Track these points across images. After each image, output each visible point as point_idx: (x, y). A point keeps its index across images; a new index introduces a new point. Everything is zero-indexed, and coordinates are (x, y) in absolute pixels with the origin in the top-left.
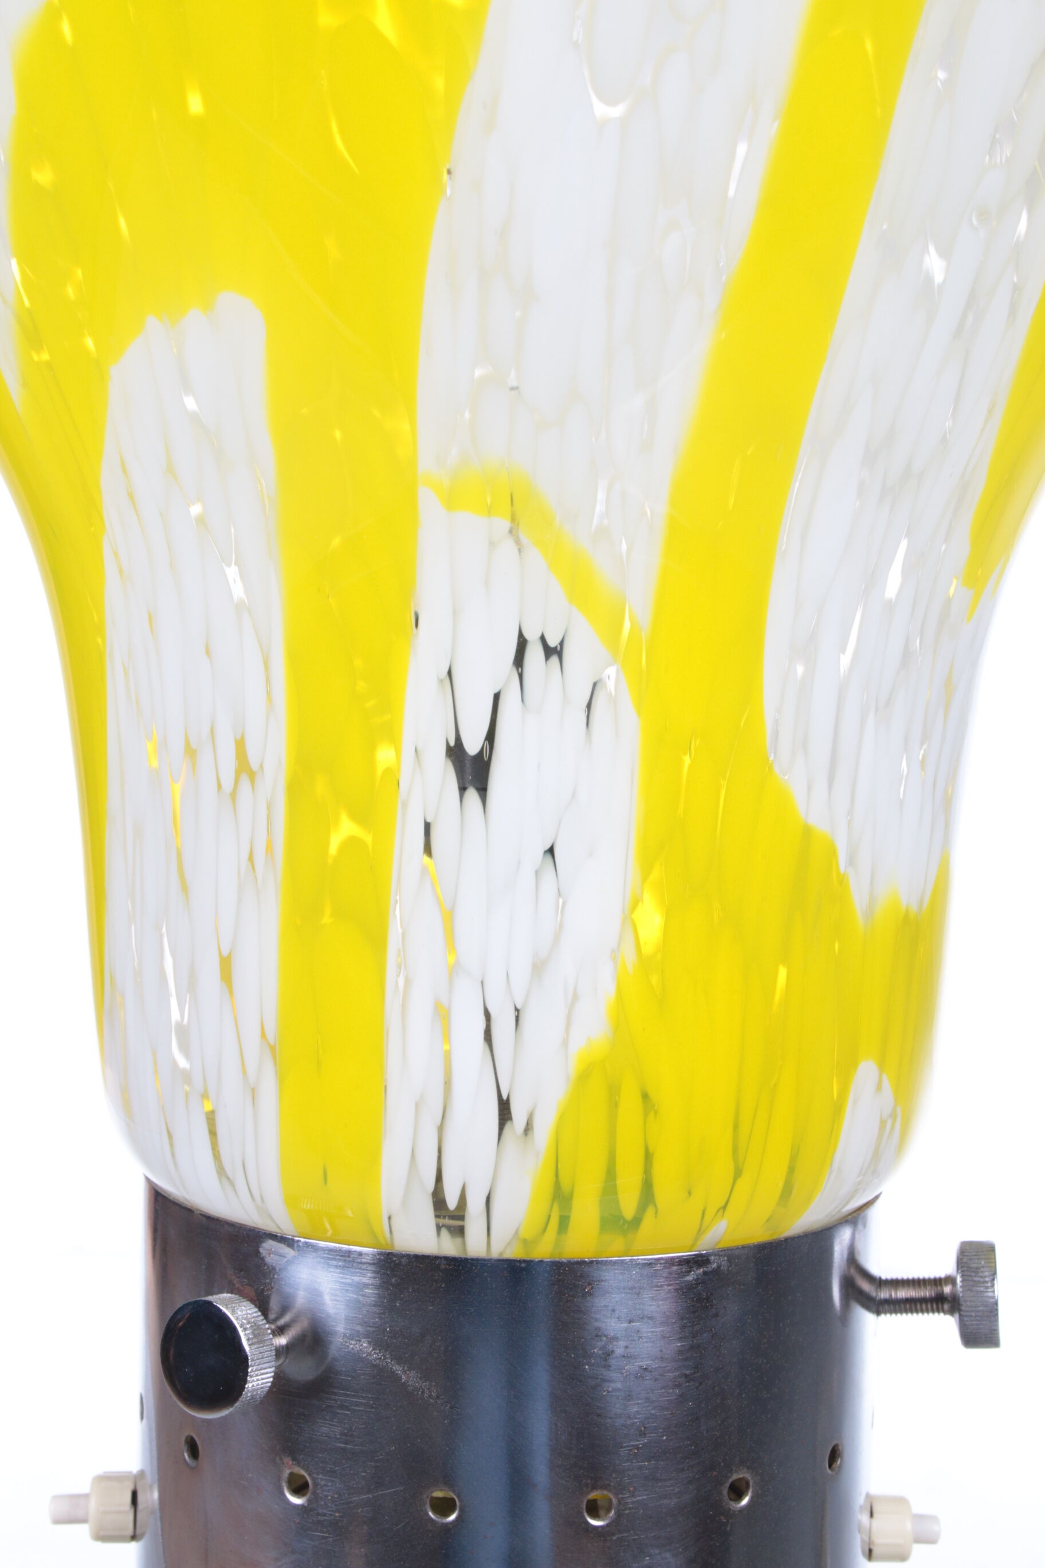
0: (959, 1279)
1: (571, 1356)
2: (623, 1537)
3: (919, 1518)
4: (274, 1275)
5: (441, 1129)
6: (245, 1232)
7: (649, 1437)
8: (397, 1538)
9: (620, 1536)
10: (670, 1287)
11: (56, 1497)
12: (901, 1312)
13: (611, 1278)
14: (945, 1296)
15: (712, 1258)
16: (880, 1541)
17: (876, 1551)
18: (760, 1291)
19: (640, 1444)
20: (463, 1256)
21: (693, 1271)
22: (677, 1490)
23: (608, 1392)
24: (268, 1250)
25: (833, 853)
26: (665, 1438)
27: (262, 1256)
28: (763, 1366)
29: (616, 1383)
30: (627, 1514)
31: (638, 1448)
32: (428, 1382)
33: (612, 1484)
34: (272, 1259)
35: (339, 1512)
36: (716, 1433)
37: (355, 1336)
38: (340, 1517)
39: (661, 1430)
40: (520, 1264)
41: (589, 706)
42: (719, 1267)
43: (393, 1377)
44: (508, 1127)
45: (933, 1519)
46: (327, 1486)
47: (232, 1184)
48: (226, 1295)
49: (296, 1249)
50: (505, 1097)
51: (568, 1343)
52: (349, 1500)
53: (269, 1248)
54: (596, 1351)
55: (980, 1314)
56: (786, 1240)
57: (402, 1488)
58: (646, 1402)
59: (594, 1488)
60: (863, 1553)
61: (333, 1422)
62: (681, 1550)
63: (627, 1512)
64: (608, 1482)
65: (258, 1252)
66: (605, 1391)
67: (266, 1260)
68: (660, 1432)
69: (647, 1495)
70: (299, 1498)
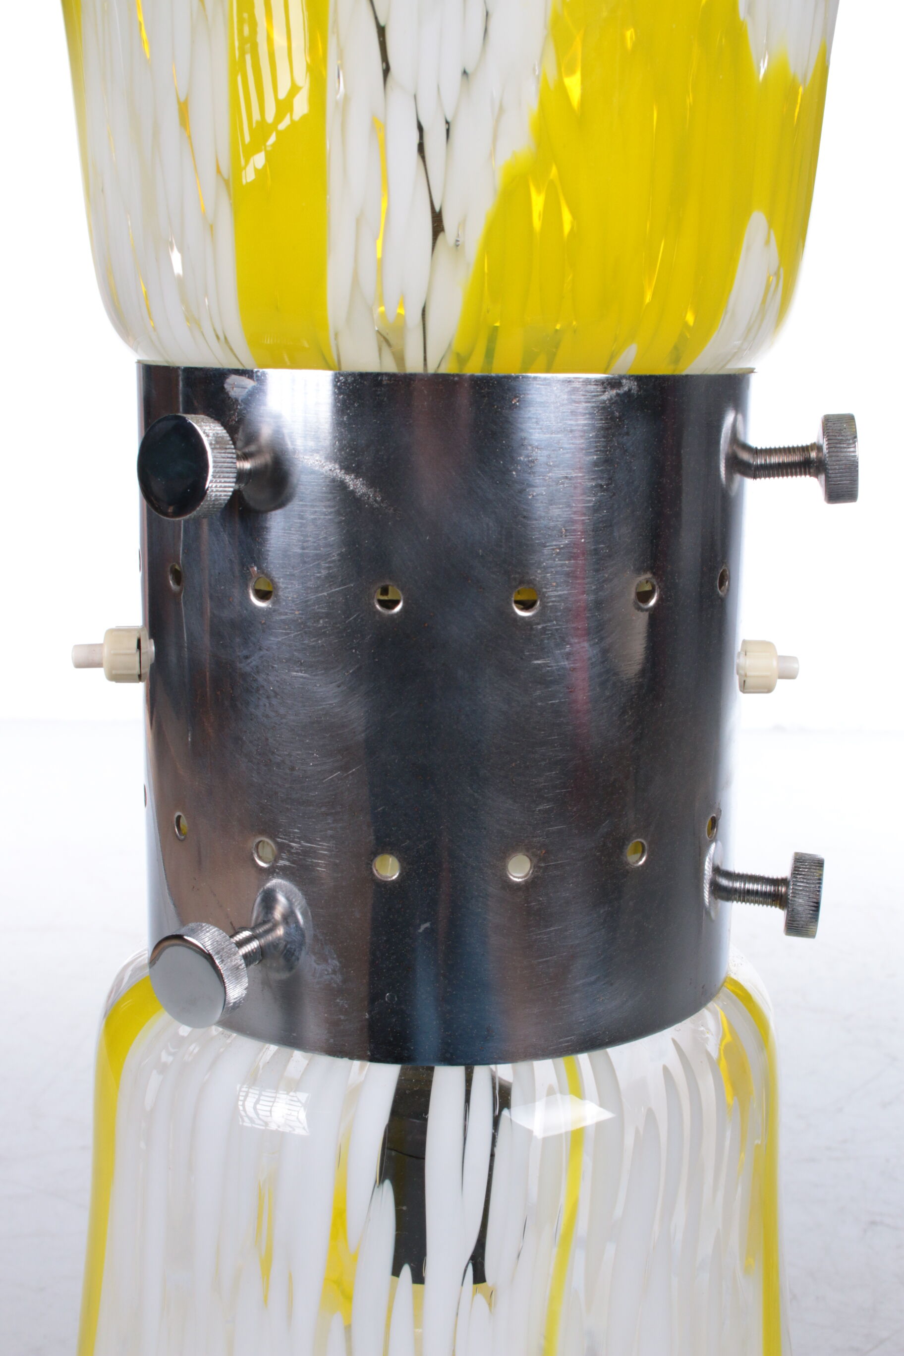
0: (825, 447)
1: (500, 462)
2: (547, 626)
4: (237, 406)
6: (211, 373)
7: (569, 538)
8: (349, 629)
9: (545, 625)
10: (587, 404)
11: (76, 647)
12: (774, 476)
13: (535, 393)
14: (812, 459)
15: (624, 381)
16: (753, 674)
17: (749, 682)
18: (665, 418)
19: (562, 544)
20: (402, 372)
21: (608, 391)
22: (594, 587)
23: (533, 496)
24: (232, 385)
26: (583, 540)
27: (226, 391)
28: (667, 486)
29: (540, 488)
30: (550, 606)
31: (560, 549)
32: (373, 488)
33: (538, 579)
34: (235, 392)
35: (299, 610)
36: (627, 540)
38: (300, 614)
39: (579, 533)
40: (454, 378)
42: (630, 390)
43: (343, 485)
44: (441, 237)
45: (794, 659)
46: (287, 588)
49: (255, 379)
50: (437, 209)
51: (498, 450)
52: (307, 599)
53: (233, 383)
54: (522, 458)
55: (843, 467)
56: (687, 376)
57: (352, 585)
58: (566, 507)
59: (522, 581)
60: (740, 686)
61: (291, 530)
62: (597, 640)
63: (550, 604)
64: (534, 577)
65: (223, 388)
66: (530, 495)
67: (230, 394)
68: (578, 535)
69: (568, 590)
70: (263, 602)
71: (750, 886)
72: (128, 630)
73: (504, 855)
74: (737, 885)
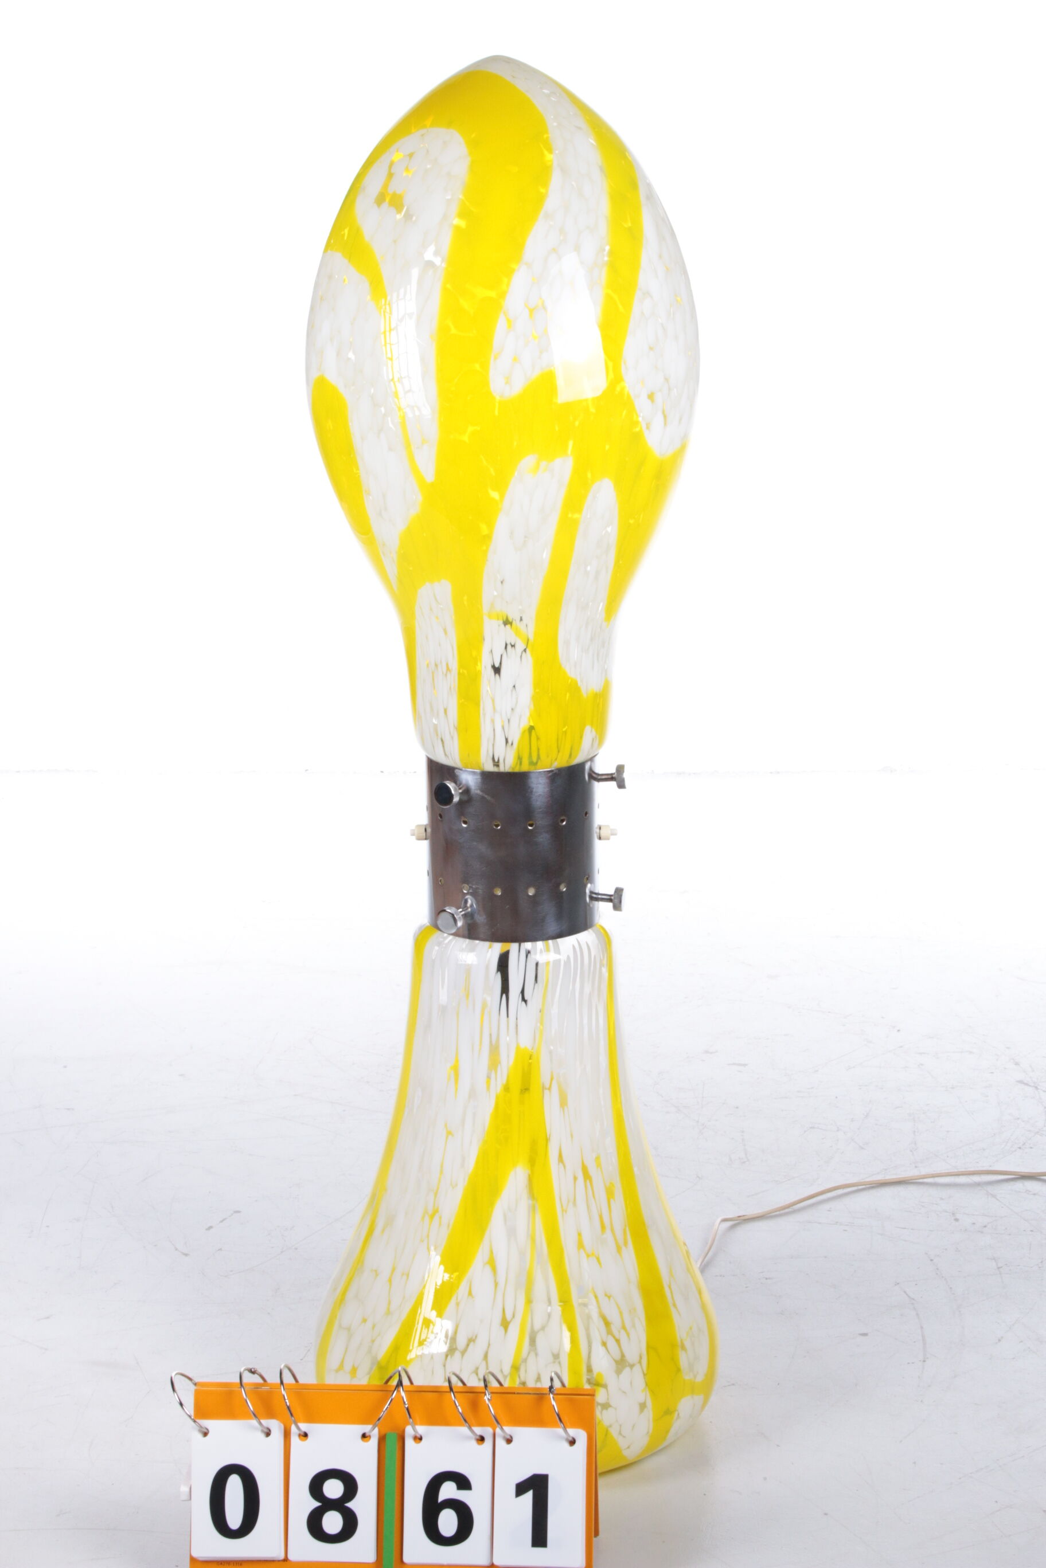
0: (617, 773)
1: (523, 792)
2: (536, 832)
3: (612, 830)
4: (458, 777)
5: (493, 745)
6: (451, 768)
8: (487, 832)
10: (547, 777)
11: (407, 831)
12: (603, 781)
13: (533, 776)
14: (614, 777)
15: (554, 770)
16: (602, 835)
17: (602, 837)
18: (568, 778)
19: (541, 811)
20: (499, 771)
21: (552, 773)
22: (548, 820)
25: (577, 682)
27: (455, 773)
28: (568, 794)
29: (534, 797)
30: (538, 826)
32: (492, 798)
33: (534, 820)
34: (457, 773)
35: (475, 828)
36: (557, 808)
37: (477, 790)
39: (544, 808)
40: (513, 773)
41: (521, 656)
42: (556, 774)
43: (485, 798)
44: (508, 744)
46: (472, 822)
47: (448, 757)
48: (448, 781)
49: (463, 771)
50: (507, 738)
51: (523, 789)
52: (477, 825)
53: (457, 771)
55: (621, 781)
57: (488, 822)
58: (541, 801)
59: (530, 820)
60: (598, 838)
61: (473, 808)
62: (550, 833)
66: (531, 800)
69: (543, 822)
70: (465, 825)
71: (603, 897)
72: (422, 826)
73: (527, 888)
74: (599, 896)
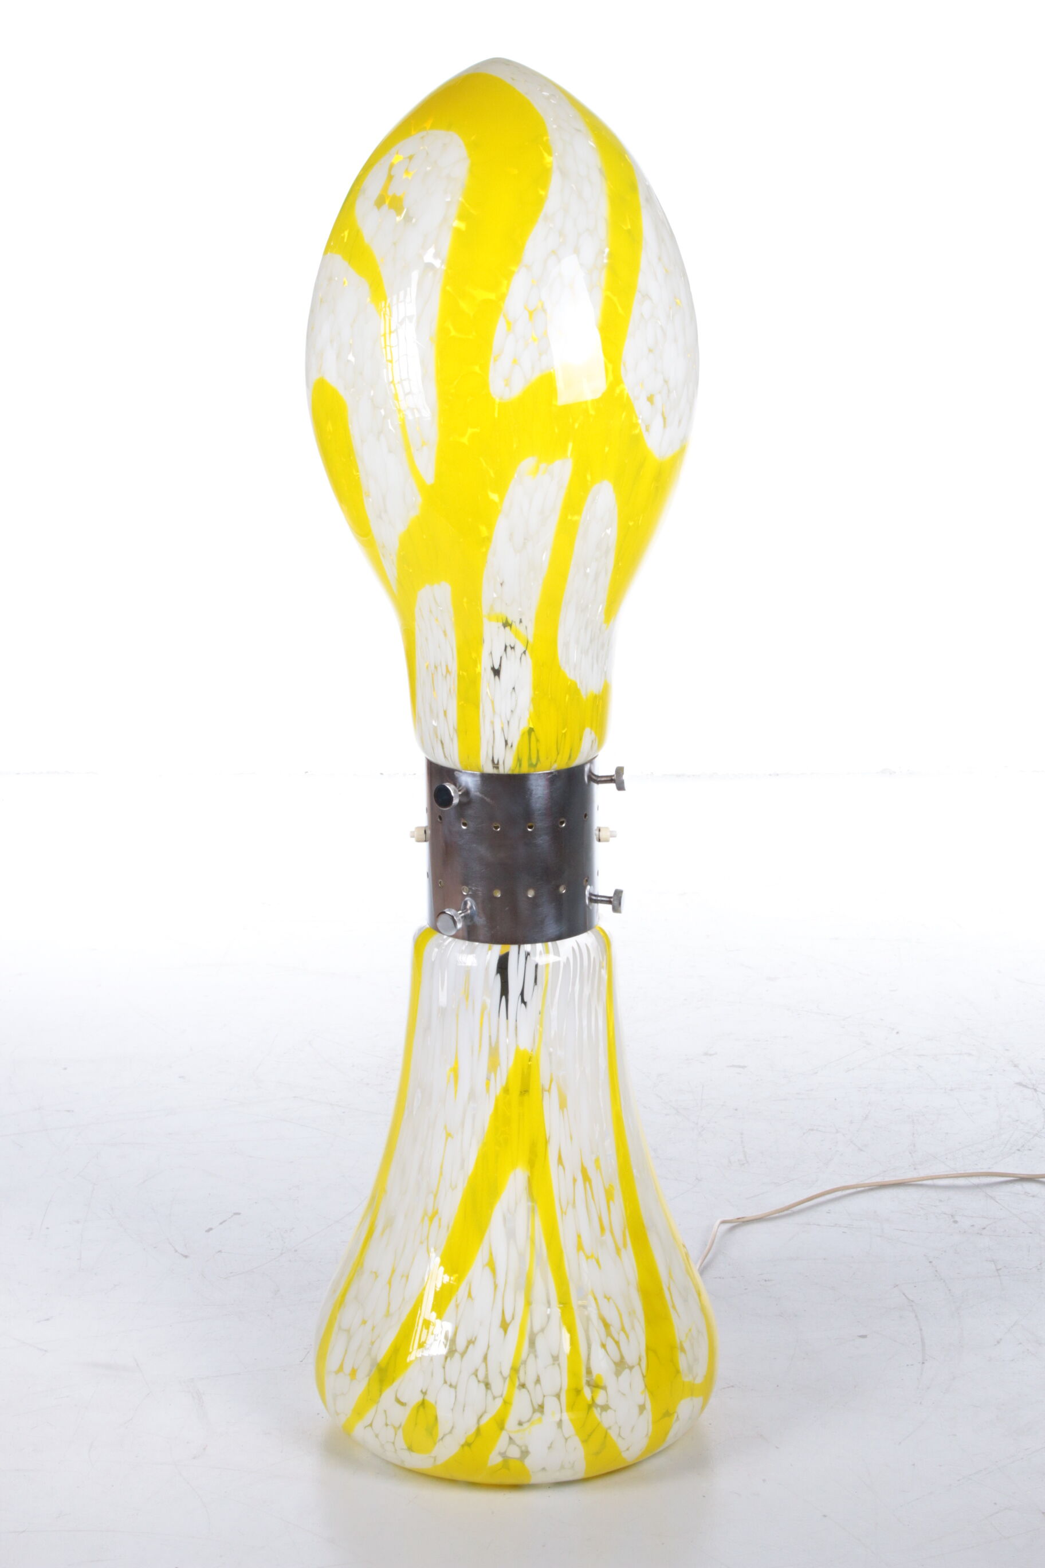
1: (523, 794)
3: (611, 832)
5: (493, 747)
6: (451, 770)
8: (486, 833)
9: (535, 833)
10: (546, 779)
13: (532, 778)
16: (602, 837)
17: (601, 839)
19: (540, 813)
20: (499, 773)
21: (551, 774)
22: (548, 823)
25: (576, 684)
28: (567, 796)
29: (534, 799)
32: (493, 801)
33: (533, 822)
35: (475, 829)
36: (556, 810)
37: (476, 792)
39: (544, 810)
40: (512, 775)
41: (521, 658)
42: (555, 773)
43: (485, 800)
45: (615, 832)
46: (471, 824)
47: (447, 759)
48: (448, 783)
51: (522, 791)
54: (529, 793)
56: (572, 768)
57: (487, 824)
58: (541, 804)
59: (530, 822)
60: (597, 840)
62: (548, 835)
63: (537, 826)
66: (531, 802)
69: (542, 824)
70: (465, 827)
71: (603, 899)
72: (422, 827)
73: (526, 890)
74: (599, 898)
